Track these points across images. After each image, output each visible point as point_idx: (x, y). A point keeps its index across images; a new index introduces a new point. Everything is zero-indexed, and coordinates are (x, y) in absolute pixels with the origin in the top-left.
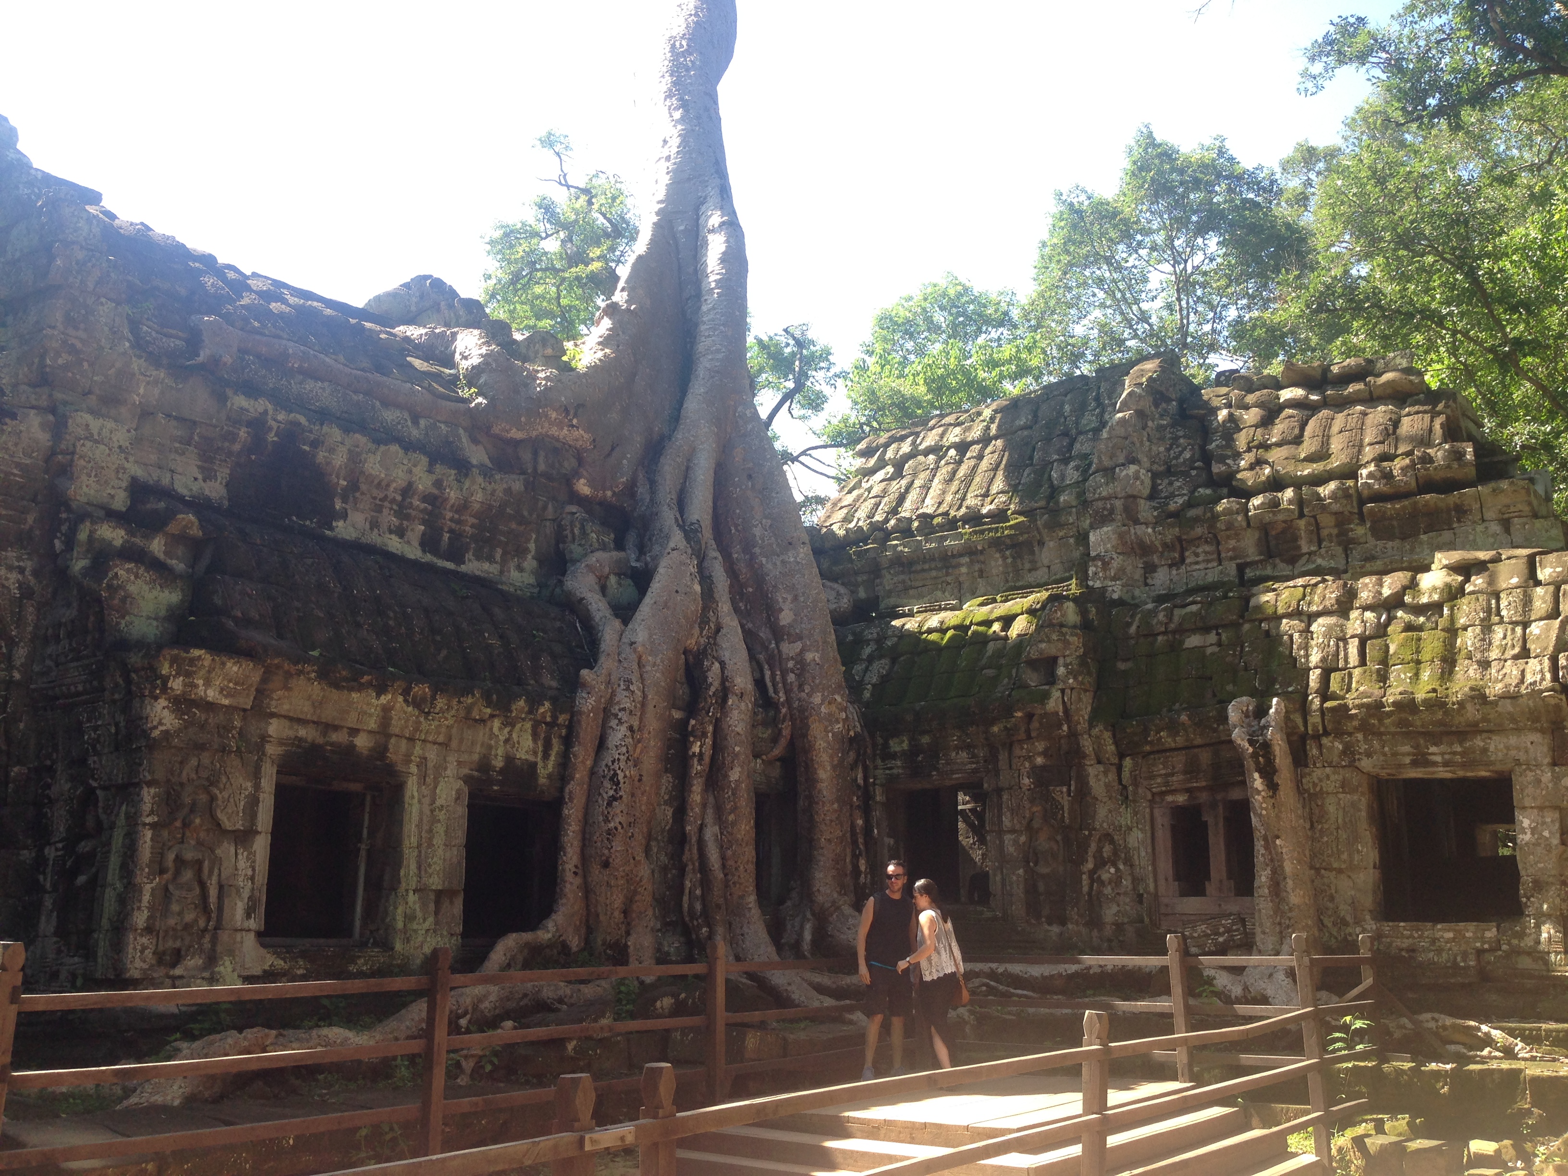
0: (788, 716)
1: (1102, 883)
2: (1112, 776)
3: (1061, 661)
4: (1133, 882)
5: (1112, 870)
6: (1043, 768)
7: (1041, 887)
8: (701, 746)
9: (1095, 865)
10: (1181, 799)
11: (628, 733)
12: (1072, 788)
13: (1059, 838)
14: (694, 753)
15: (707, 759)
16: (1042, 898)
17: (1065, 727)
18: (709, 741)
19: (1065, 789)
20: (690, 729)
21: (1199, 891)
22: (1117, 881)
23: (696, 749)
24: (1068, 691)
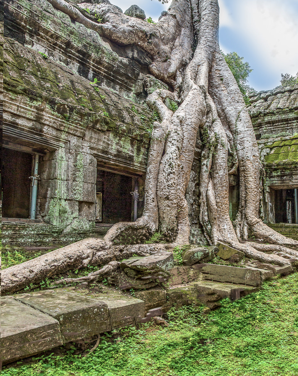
0: (237, 160)
8: (207, 162)
11: (177, 149)
14: (204, 164)
15: (209, 167)
18: (210, 160)
20: (202, 155)
23: (205, 162)
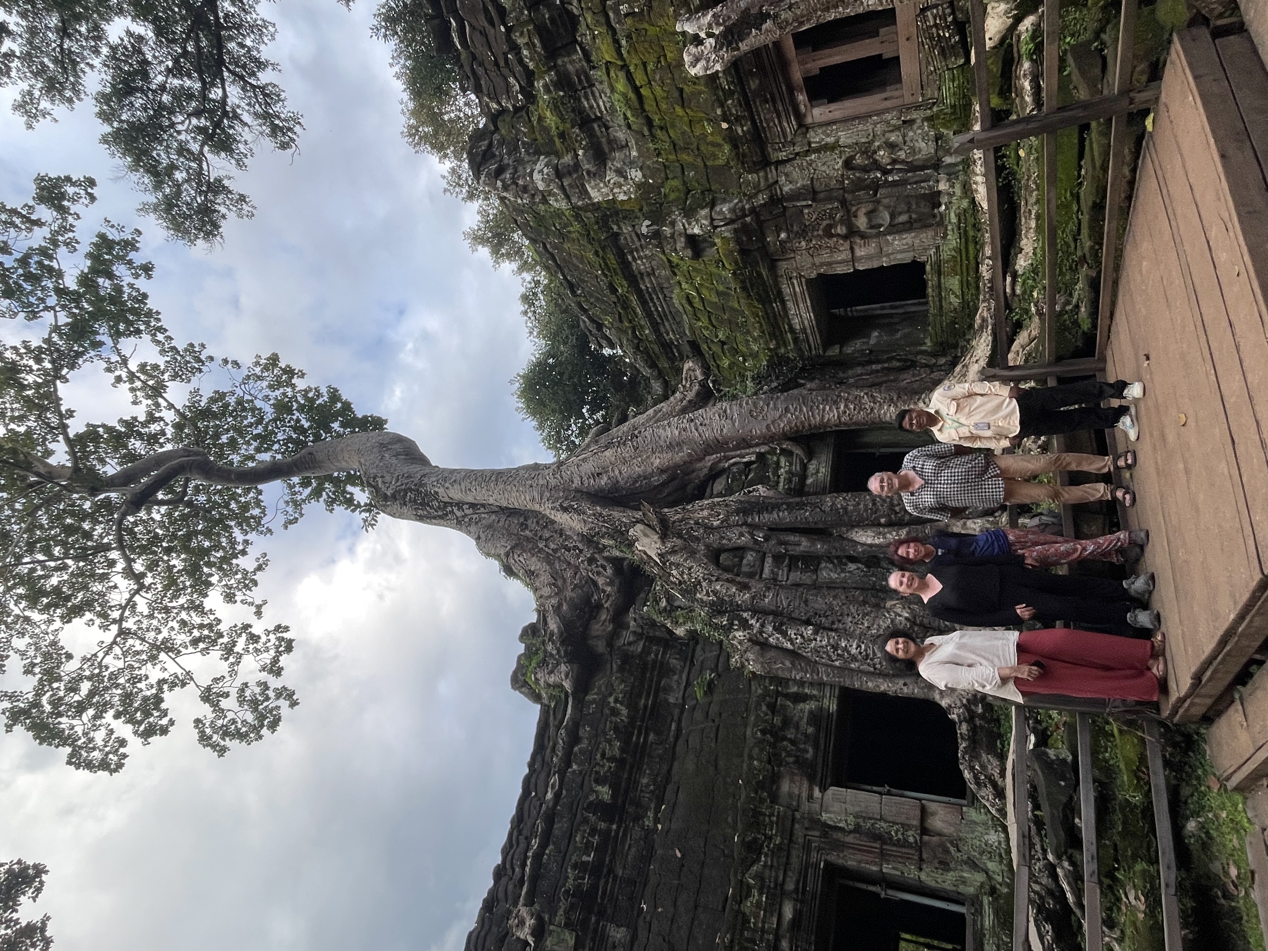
1: (894, 162)
2: (788, 168)
3: (689, 232)
4: (892, 131)
5: (882, 153)
6: (788, 231)
7: (903, 218)
9: (877, 169)
10: (802, 98)
12: (804, 203)
13: (854, 209)
16: (914, 216)
17: (748, 219)
19: (806, 211)
21: (896, 60)
22: (892, 147)
24: (716, 223)
